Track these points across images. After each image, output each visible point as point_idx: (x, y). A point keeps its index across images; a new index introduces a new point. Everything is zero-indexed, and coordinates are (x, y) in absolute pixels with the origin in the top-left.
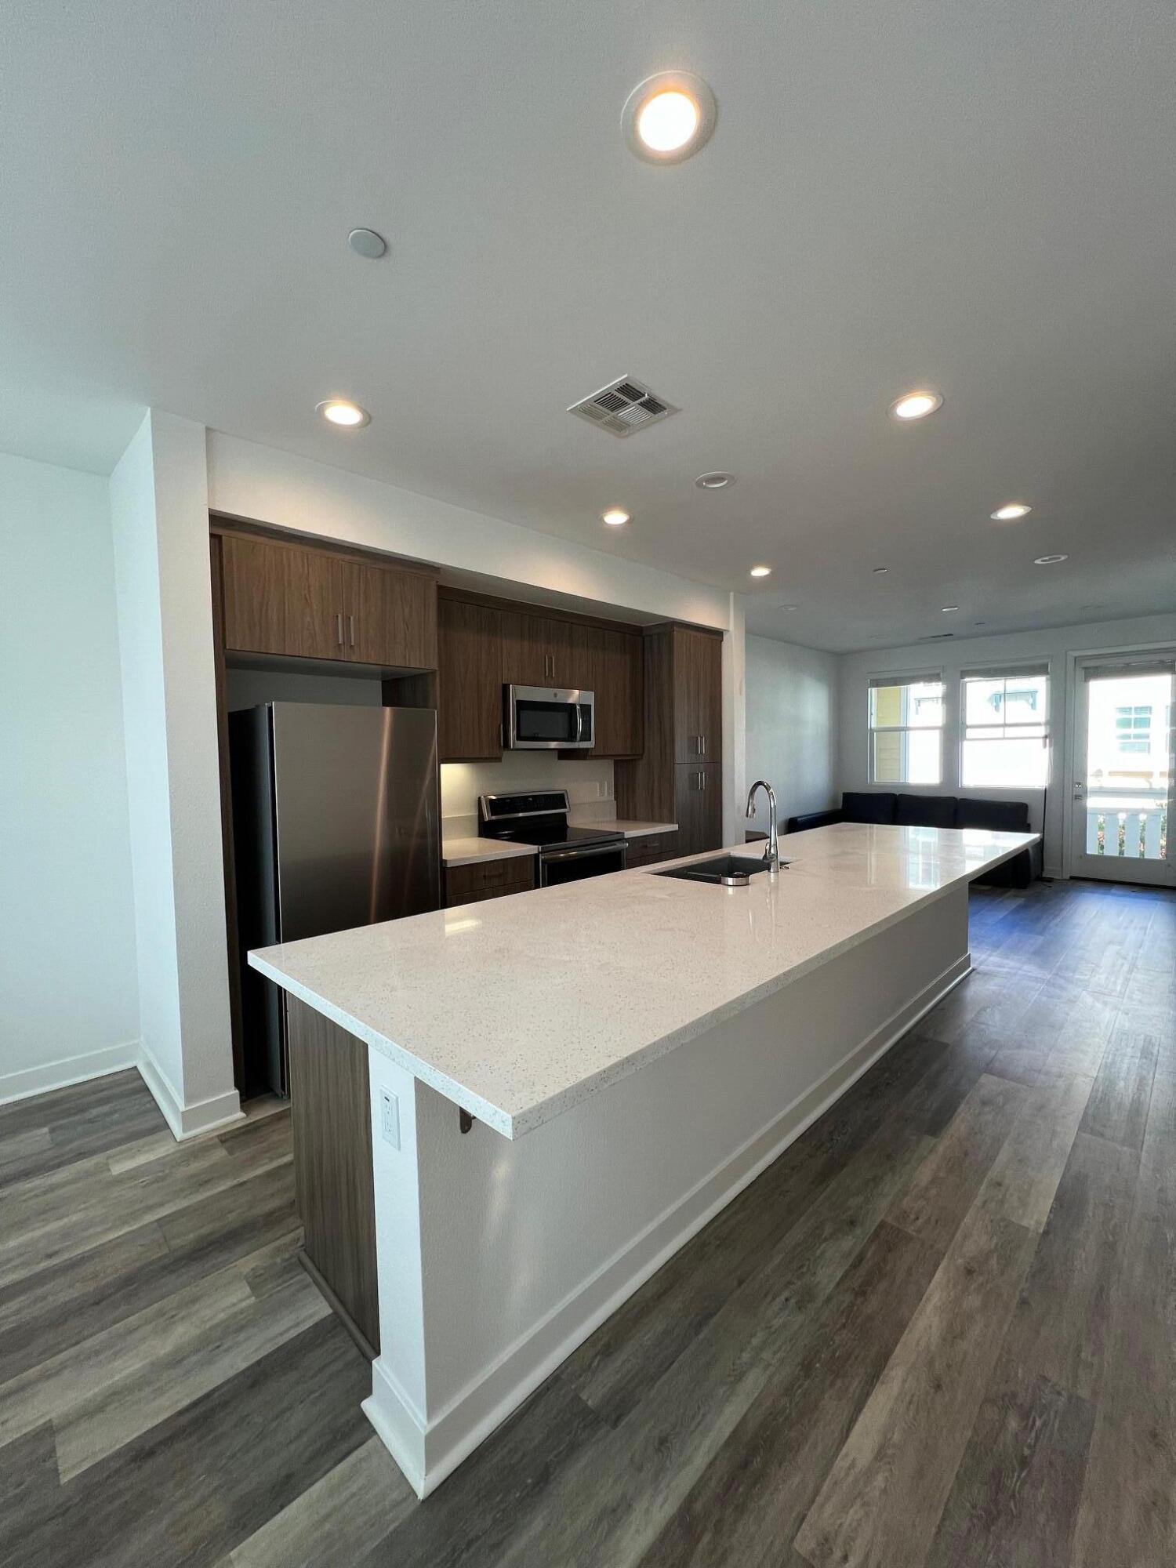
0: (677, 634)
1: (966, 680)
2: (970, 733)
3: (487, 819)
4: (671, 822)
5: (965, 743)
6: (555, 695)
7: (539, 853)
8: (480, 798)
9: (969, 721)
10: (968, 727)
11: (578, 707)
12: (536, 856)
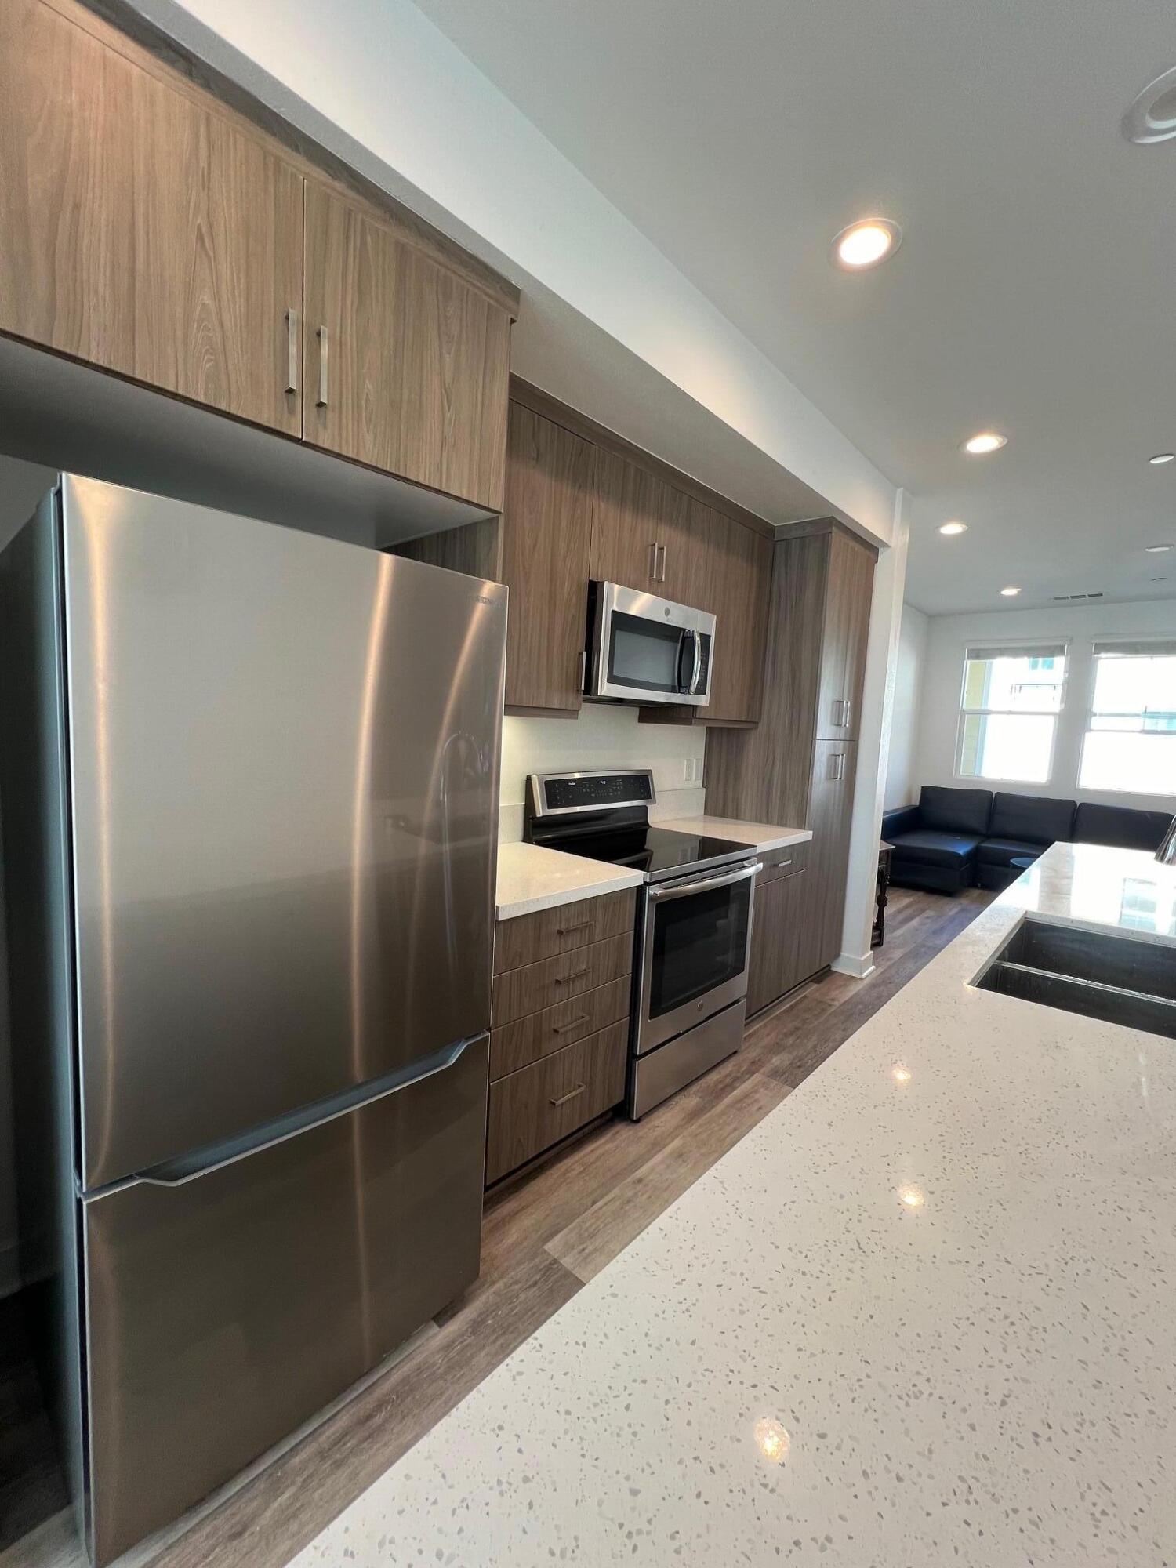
0: (837, 538)
1: (1103, 655)
2: (1095, 722)
3: (540, 813)
4: (801, 825)
5: (1088, 735)
6: (667, 612)
7: (646, 884)
8: (529, 779)
9: (1097, 707)
10: (1095, 715)
11: (697, 639)
12: (640, 890)
